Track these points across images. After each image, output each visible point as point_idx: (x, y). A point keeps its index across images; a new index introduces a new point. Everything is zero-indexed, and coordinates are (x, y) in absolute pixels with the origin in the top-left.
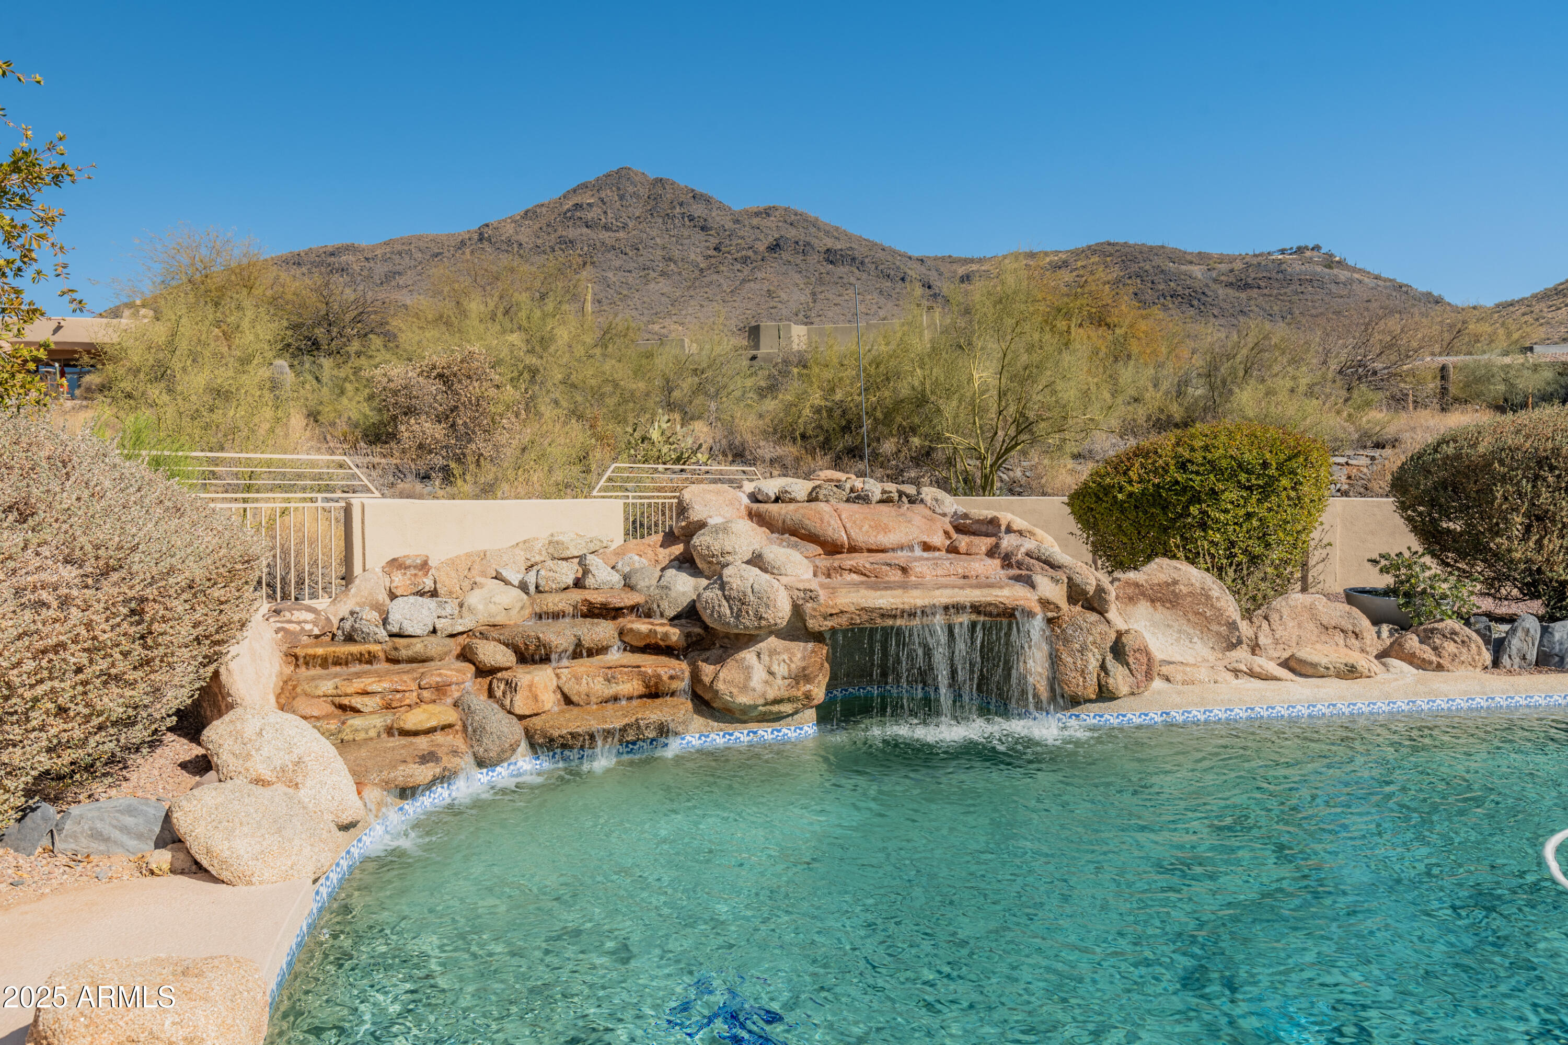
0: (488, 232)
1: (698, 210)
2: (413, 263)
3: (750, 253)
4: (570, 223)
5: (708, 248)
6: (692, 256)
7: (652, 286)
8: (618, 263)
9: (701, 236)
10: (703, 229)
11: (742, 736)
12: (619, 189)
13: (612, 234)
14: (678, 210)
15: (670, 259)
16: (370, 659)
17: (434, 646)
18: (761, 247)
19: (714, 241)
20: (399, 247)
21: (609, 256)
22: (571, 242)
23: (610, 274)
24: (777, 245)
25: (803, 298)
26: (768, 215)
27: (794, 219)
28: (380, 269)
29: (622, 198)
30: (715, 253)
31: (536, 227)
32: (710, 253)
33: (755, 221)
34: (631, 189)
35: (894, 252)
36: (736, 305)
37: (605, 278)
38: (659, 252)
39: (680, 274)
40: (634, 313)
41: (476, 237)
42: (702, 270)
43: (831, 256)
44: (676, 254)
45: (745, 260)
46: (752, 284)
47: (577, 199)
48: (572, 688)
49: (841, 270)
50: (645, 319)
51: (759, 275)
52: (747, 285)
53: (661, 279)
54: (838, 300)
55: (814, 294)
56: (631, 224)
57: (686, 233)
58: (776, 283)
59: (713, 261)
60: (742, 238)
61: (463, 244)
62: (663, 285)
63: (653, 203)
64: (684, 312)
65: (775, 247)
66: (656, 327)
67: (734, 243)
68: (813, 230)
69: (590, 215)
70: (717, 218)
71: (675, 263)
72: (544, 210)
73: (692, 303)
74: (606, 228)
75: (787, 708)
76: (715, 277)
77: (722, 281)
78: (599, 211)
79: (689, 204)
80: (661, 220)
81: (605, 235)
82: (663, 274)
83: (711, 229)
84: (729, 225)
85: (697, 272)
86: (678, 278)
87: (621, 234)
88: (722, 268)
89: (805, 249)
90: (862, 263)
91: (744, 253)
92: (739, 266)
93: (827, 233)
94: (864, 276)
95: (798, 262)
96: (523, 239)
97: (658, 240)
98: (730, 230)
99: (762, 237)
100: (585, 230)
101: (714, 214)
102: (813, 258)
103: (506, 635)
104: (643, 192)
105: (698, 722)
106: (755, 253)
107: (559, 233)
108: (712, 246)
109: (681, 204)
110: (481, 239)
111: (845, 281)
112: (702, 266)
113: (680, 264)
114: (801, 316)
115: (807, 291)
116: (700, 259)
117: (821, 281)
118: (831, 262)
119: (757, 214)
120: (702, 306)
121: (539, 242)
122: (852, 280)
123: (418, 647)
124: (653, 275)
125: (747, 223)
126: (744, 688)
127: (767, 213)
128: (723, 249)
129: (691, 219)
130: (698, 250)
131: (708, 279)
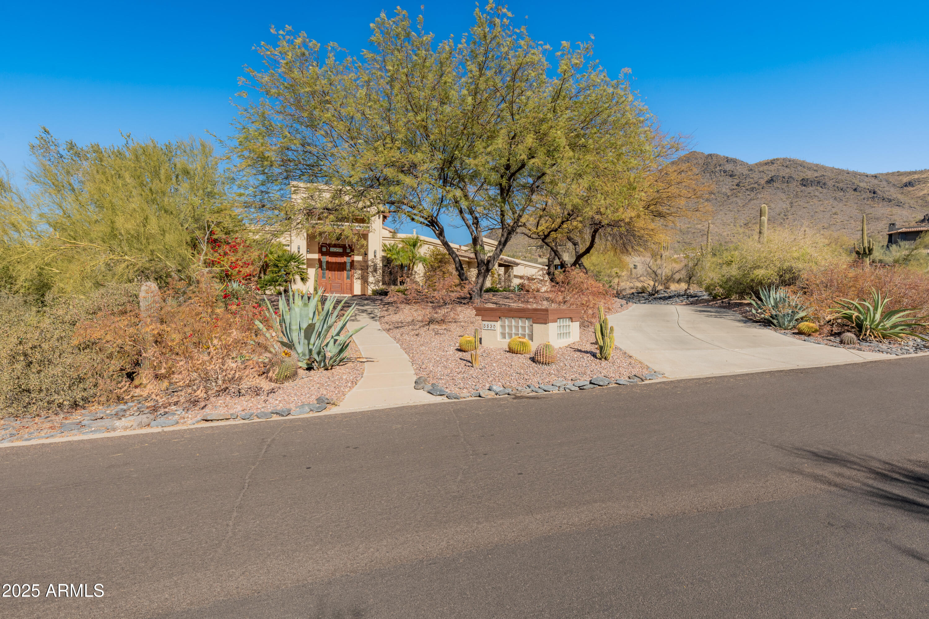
1: (729, 167)
5: (733, 185)
6: (724, 190)
9: (730, 179)
10: (731, 176)
14: (718, 168)
18: (762, 182)
19: (736, 181)
25: (784, 206)
27: (788, 163)
32: (733, 187)
35: (855, 174)
36: (745, 212)
42: (728, 197)
43: (805, 183)
45: (752, 189)
46: (755, 201)
49: (810, 189)
51: (759, 196)
52: (752, 202)
54: (806, 205)
55: (791, 203)
57: (721, 179)
58: (769, 199)
59: (735, 191)
60: (753, 178)
63: (705, 166)
64: (715, 218)
65: (771, 181)
66: (699, 226)
67: (747, 181)
68: (800, 168)
70: (739, 170)
73: (721, 213)
76: (735, 199)
77: (738, 201)
79: (724, 165)
80: (709, 174)
82: (707, 200)
83: (735, 175)
85: (726, 198)
86: (714, 201)
89: (788, 180)
90: (824, 184)
91: (752, 186)
92: (749, 193)
93: (809, 169)
94: (825, 191)
95: (784, 187)
98: (746, 175)
101: (737, 168)
102: (793, 185)
104: (701, 162)
106: (759, 185)
109: (720, 165)
111: (812, 194)
112: (729, 194)
114: (782, 215)
115: (788, 202)
117: (797, 196)
118: (804, 185)
119: (766, 164)
120: (726, 214)
122: (817, 194)
125: (756, 170)
127: (772, 162)
128: (741, 185)
129: (725, 172)
130: (727, 187)
131: (731, 200)
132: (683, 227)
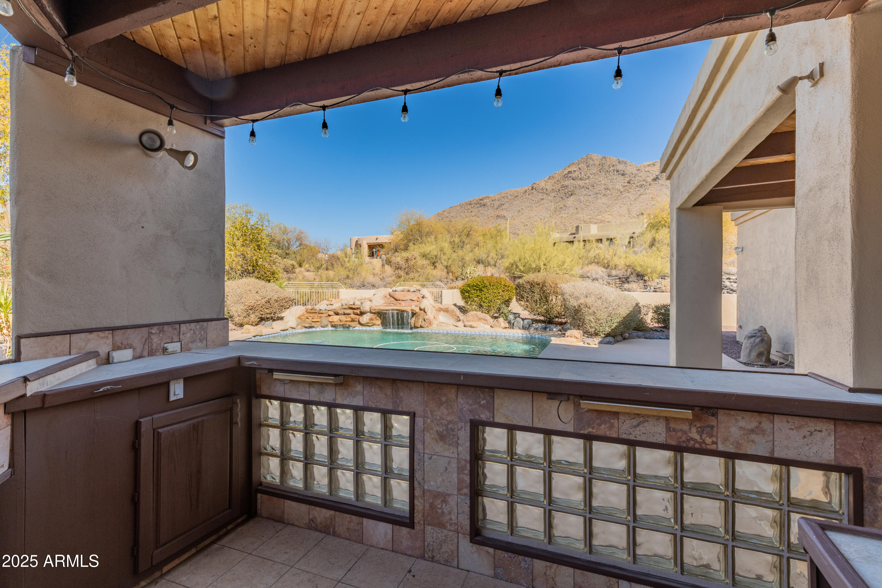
0: (535, 186)
2: (508, 200)
3: (644, 183)
4: (566, 179)
7: (599, 201)
8: (585, 193)
12: (587, 163)
13: (583, 181)
15: (607, 189)
20: (503, 195)
21: (582, 190)
22: (566, 186)
23: (582, 198)
24: (657, 178)
26: (654, 165)
28: (497, 203)
29: (588, 166)
30: (628, 184)
31: (553, 182)
33: (647, 169)
34: (592, 163)
37: (579, 199)
38: (603, 187)
39: (612, 194)
40: (591, 212)
41: (530, 188)
44: (610, 187)
47: (570, 170)
50: (595, 214)
53: (603, 197)
56: (591, 177)
61: (526, 191)
62: (604, 200)
69: (574, 175)
71: (610, 190)
72: (556, 175)
74: (581, 179)
78: (578, 173)
81: (581, 183)
84: (635, 172)
87: (587, 181)
88: (630, 190)
96: (548, 187)
97: (603, 182)
99: (650, 175)
100: (572, 181)
107: (562, 184)
108: (626, 181)
110: (532, 189)
113: (612, 191)
116: (621, 187)
121: (554, 188)
124: (600, 196)
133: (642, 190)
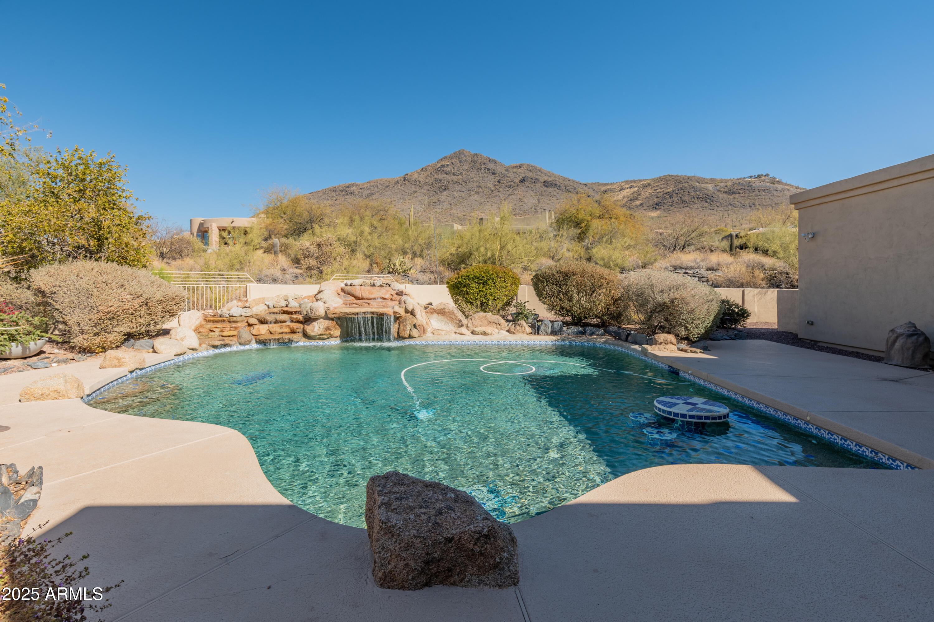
0: (407, 177)
1: (491, 166)
2: (378, 190)
3: (512, 183)
4: (440, 173)
5: (495, 182)
6: (489, 185)
7: (472, 198)
8: (458, 188)
9: (492, 176)
10: (493, 174)
11: (314, 343)
12: (459, 158)
13: (456, 177)
14: (483, 166)
15: (479, 187)
16: (224, 321)
17: (239, 319)
18: (517, 181)
19: (497, 179)
20: (373, 184)
21: (455, 185)
22: (440, 180)
23: (455, 193)
24: (524, 180)
25: (534, 202)
26: (520, 167)
27: (531, 169)
28: (366, 192)
29: (460, 162)
30: (498, 184)
31: (426, 174)
33: (515, 170)
34: (464, 158)
35: (574, 182)
36: (506, 204)
37: (453, 195)
38: (475, 184)
39: (483, 192)
40: (464, 209)
41: (403, 179)
42: (492, 191)
43: (546, 184)
44: (482, 184)
45: (510, 186)
46: (513, 196)
47: (443, 163)
48: (272, 330)
49: (550, 189)
50: (469, 211)
51: (516, 192)
52: (511, 197)
53: (476, 195)
54: (549, 202)
55: (538, 200)
56: (464, 173)
57: (486, 176)
58: (523, 195)
59: (497, 187)
60: (509, 177)
61: (398, 182)
62: (476, 197)
63: (473, 164)
64: (484, 208)
65: (523, 181)
67: (506, 179)
68: (539, 173)
69: (447, 169)
70: (499, 169)
71: (481, 188)
72: (429, 168)
73: (488, 204)
74: (454, 174)
75: (325, 337)
76: (498, 193)
77: (500, 195)
78: (451, 168)
79: (487, 164)
80: (476, 171)
81: (453, 177)
82: (476, 193)
83: (496, 174)
84: (504, 172)
85: (490, 192)
86: (482, 194)
87: (460, 177)
88: (500, 190)
89: (535, 181)
90: (559, 186)
91: (510, 183)
92: (507, 189)
93: (545, 174)
94: (560, 192)
95: (532, 186)
96: (421, 179)
97: (475, 179)
98: (504, 174)
99: (517, 176)
100: (445, 175)
101: (497, 168)
102: (539, 185)
103: (258, 317)
104: (469, 159)
105: (304, 339)
106: (514, 183)
107: (435, 177)
108: (496, 181)
109: (484, 164)
110: (404, 180)
111: (552, 194)
112: (492, 189)
113: (483, 188)
114: (533, 209)
115: (536, 199)
116: (492, 186)
117: (542, 194)
118: (546, 186)
119: (516, 167)
120: (492, 205)
121: (427, 181)
122: (555, 194)
123: (235, 319)
124: (472, 193)
125: (511, 171)
126: (313, 331)
127: (520, 166)
128: (501, 182)
129: (488, 170)
130: (491, 183)
131: (495, 194)
132: (459, 215)
133: (511, 191)
